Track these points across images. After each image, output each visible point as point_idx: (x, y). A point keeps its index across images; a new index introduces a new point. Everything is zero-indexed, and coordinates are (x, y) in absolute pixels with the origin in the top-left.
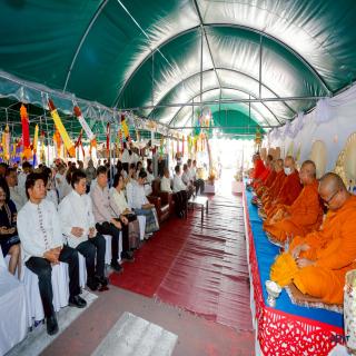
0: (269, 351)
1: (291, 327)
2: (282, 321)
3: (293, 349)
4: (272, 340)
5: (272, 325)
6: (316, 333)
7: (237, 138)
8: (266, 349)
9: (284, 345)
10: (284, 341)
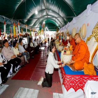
0: (67, 87)
1: (73, 78)
2: (70, 78)
3: (73, 84)
4: (68, 84)
5: (68, 80)
6: (79, 78)
7: (52, 31)
8: (66, 87)
9: (71, 84)
10: (71, 83)
